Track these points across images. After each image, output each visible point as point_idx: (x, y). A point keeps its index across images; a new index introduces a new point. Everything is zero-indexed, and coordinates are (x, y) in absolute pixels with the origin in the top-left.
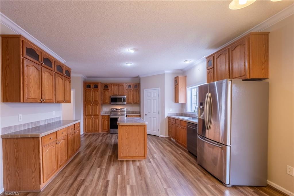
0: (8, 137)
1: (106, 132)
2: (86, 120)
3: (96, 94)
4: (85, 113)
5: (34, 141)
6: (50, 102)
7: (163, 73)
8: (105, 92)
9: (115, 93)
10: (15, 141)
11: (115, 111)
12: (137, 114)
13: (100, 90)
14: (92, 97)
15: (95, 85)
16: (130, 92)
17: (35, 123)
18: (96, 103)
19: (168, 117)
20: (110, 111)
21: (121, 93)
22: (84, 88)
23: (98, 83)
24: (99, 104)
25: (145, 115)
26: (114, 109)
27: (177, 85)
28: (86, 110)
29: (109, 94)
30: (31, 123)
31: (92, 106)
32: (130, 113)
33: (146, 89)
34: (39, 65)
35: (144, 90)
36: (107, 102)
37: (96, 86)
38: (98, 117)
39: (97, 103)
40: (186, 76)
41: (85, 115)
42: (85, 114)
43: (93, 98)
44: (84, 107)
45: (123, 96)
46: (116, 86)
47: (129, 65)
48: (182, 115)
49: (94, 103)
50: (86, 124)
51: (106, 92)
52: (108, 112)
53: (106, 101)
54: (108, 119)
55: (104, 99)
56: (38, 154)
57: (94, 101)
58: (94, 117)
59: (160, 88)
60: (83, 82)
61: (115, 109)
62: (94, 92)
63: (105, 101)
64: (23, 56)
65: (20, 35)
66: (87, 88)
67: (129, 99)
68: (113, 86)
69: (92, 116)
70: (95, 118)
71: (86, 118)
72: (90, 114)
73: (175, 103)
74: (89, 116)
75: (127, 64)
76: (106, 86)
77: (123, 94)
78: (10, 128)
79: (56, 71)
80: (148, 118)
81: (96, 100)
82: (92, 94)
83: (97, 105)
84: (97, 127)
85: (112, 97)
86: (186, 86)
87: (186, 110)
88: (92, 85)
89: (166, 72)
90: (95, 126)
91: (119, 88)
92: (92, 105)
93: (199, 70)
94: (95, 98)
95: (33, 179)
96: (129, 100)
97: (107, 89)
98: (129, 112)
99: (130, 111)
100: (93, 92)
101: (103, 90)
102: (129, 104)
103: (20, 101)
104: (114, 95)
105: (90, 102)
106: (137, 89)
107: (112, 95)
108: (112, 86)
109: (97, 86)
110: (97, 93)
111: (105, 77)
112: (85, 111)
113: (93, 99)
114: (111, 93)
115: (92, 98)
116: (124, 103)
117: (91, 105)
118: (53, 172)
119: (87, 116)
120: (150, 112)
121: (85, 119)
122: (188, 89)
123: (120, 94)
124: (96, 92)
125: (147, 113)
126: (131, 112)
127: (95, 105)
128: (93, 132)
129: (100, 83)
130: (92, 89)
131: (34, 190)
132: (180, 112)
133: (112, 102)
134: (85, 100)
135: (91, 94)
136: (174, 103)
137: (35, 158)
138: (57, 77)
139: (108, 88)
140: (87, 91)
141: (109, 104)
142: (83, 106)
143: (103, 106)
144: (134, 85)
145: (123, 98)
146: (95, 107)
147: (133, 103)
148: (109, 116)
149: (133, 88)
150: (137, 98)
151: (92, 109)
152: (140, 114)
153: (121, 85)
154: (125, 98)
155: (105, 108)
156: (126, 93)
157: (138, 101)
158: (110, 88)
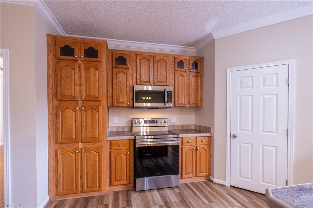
1: (122, 187)
2: (60, 157)
3: (92, 77)
4: (56, 134)
8: (117, 74)
9: (144, 78)
13: (104, 64)
14: (80, 85)
15: (90, 48)
16: (181, 78)
18: (92, 103)
21: (159, 80)
22: (51, 55)
23: (98, 44)
24: (101, 108)
25: (231, 136)
28: (59, 125)
29: (129, 80)
31: (79, 113)
33: (236, 69)
35: (229, 71)
36: (124, 103)
37: (92, 53)
38: (98, 145)
39: (95, 104)
41: (56, 142)
43: (83, 87)
44: (51, 117)
45: (165, 87)
46: (148, 60)
49: (87, 103)
50: (60, 170)
51: (121, 74)
52: (124, 127)
53: (121, 100)
54: (129, 150)
55: (115, 94)
57: (86, 96)
58: (86, 145)
62: (87, 69)
63: (118, 99)
66: (62, 57)
67: (178, 96)
68: (140, 60)
69: (81, 145)
70: (88, 151)
71: (59, 151)
72: (74, 136)
74: (70, 145)
76: (121, 60)
77: (166, 82)
81: (92, 93)
82: (80, 77)
83: (96, 109)
84: (94, 176)
85: (136, 89)
88: (79, 49)
90: (90, 174)
91: (155, 66)
92: (80, 109)
94: (88, 89)
96: (180, 98)
97: (124, 66)
98: (174, 126)
100: (83, 71)
101: (113, 67)
102: (181, 108)
105: (73, 99)
106: (198, 72)
107: (137, 85)
108: (138, 61)
109: (97, 52)
110: (95, 75)
112: (56, 129)
113: (83, 92)
114: (134, 78)
115: (78, 87)
116: (168, 105)
117: (75, 110)
119: (62, 143)
121: (56, 156)
123: (158, 82)
124: (92, 70)
125: (238, 132)
126: (177, 126)
128: (82, 192)
129: (105, 45)
130: (80, 62)
134: (56, 95)
135: (78, 75)
139: (125, 64)
140: (62, 64)
141: (129, 106)
142: (49, 114)
143: (110, 113)
144: (191, 62)
145: (166, 94)
146: (89, 116)
147: (189, 104)
148: (132, 142)
149: (189, 69)
150: (197, 95)
151: (79, 121)
152: (210, 132)
153: (160, 59)
154: (172, 92)
155: (115, 118)
156: (173, 81)
157: (199, 101)
158: (130, 64)
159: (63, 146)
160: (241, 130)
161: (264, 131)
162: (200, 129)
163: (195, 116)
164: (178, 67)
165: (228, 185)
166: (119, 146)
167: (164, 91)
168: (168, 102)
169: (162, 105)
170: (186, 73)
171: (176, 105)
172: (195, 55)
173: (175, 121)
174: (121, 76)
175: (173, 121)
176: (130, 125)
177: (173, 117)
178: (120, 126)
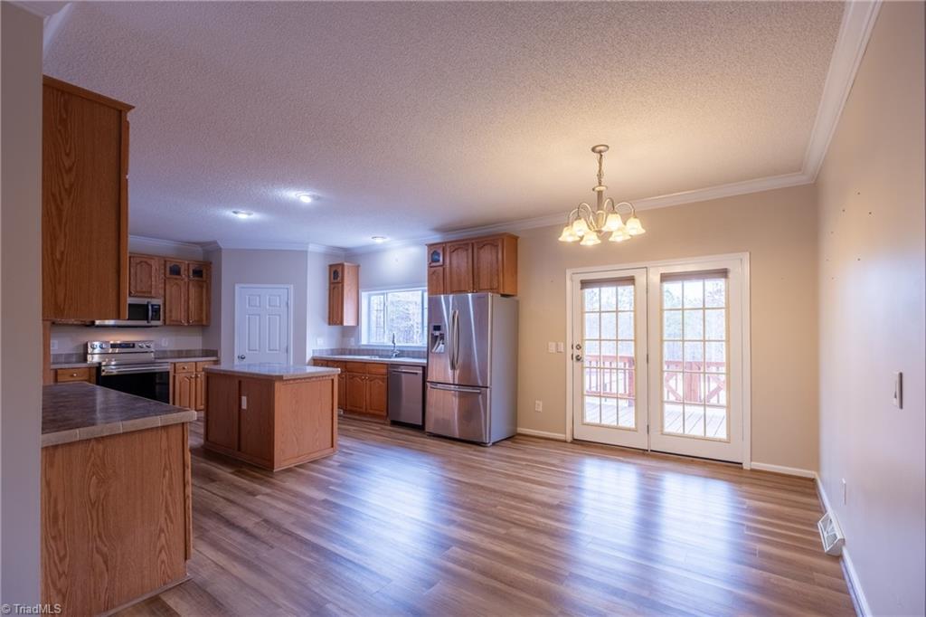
0: (74, 440)
5: (168, 438)
7: (305, 249)
10: (93, 450)
12: (195, 357)
16: (174, 287)
19: (314, 360)
21: (138, 289)
25: (240, 357)
27: (338, 283)
32: (169, 354)
33: (244, 285)
35: (237, 287)
40: (358, 266)
45: (149, 300)
48: (343, 352)
52: (70, 355)
54: (89, 380)
56: (181, 471)
59: (292, 286)
67: (171, 311)
73: (330, 324)
75: (235, 212)
77: (151, 292)
86: (358, 287)
87: (358, 339)
89: (312, 248)
91: (132, 271)
93: (397, 260)
95: (163, 552)
96: (174, 314)
98: (165, 352)
99: (168, 349)
102: (176, 326)
106: (203, 281)
116: (154, 323)
120: (257, 349)
122: (364, 295)
123: (137, 292)
125: (246, 352)
126: (171, 351)
131: (165, 584)
132: (338, 347)
136: (326, 326)
137: (170, 486)
144: (192, 268)
145: (150, 307)
147: (188, 322)
148: (94, 371)
149: (189, 276)
150: (201, 310)
152: (217, 356)
153: (141, 262)
154: (159, 306)
156: (162, 292)
157: (204, 318)
160: (249, 350)
161: (270, 350)
162: (207, 353)
163: (201, 337)
164: (171, 274)
166: (72, 376)
167: (147, 305)
168: (152, 319)
169: (144, 323)
170: (182, 282)
171: (167, 323)
172: (201, 259)
173: (166, 345)
175: (163, 345)
176: (82, 351)
177: (164, 339)
178: (61, 355)
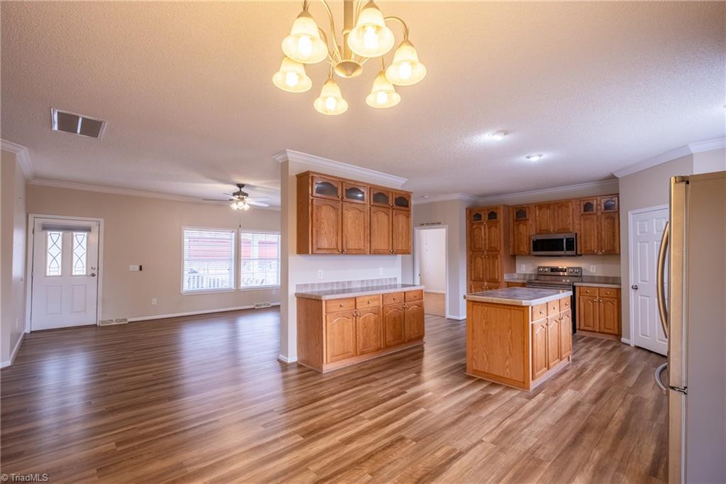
2: (473, 290)
3: (493, 233)
4: (471, 274)
5: (318, 305)
6: (359, 252)
7: (688, 153)
8: (518, 225)
9: (544, 227)
11: (547, 273)
13: (502, 222)
14: (485, 240)
15: (491, 213)
16: (589, 222)
17: (343, 283)
18: (493, 253)
20: (536, 273)
21: (560, 227)
22: (468, 221)
23: (497, 208)
24: (499, 256)
25: (633, 288)
26: (544, 268)
29: (529, 231)
30: (337, 283)
31: (484, 260)
32: (597, 280)
33: (636, 211)
34: (338, 201)
35: (630, 213)
36: (524, 252)
37: (493, 215)
38: (498, 285)
39: (495, 253)
41: (471, 280)
42: (471, 277)
43: (487, 241)
45: (565, 234)
46: (548, 208)
47: (535, 159)
49: (489, 253)
51: (521, 226)
52: (530, 275)
53: (522, 249)
55: (516, 244)
57: (489, 248)
58: (490, 284)
60: (467, 209)
61: (547, 267)
62: (489, 228)
63: (519, 248)
64: (312, 196)
65: (308, 171)
66: (475, 222)
67: (585, 243)
69: (486, 283)
72: (481, 276)
74: (479, 283)
75: (528, 158)
76: (520, 213)
77: (569, 229)
78: (306, 285)
79: (372, 203)
80: (643, 297)
81: (493, 245)
82: (485, 234)
83: (495, 257)
85: (534, 238)
88: (485, 214)
91: (556, 214)
92: (485, 257)
94: (490, 243)
97: (524, 218)
100: (487, 230)
101: (514, 221)
103: (307, 253)
104: (541, 232)
105: (480, 250)
106: (614, 213)
107: (537, 234)
108: (538, 212)
109: (496, 214)
110: (495, 231)
111: (512, 192)
113: (487, 245)
114: (534, 229)
115: (483, 242)
116: (569, 253)
117: (482, 258)
118: (345, 355)
119: (474, 281)
120: (647, 279)
123: (559, 230)
124: (493, 228)
125: (639, 283)
126: (599, 277)
127: (491, 259)
129: (502, 207)
130: (485, 223)
131: (318, 368)
133: (534, 250)
134: (471, 247)
135: (483, 231)
138: (374, 213)
139: (525, 216)
140: (474, 227)
141: (529, 254)
142: (467, 261)
143: (517, 261)
144: (603, 201)
145: (565, 241)
146: (491, 262)
147: (601, 251)
149: (601, 211)
150: (614, 239)
151: (485, 266)
152: (619, 284)
153: (562, 206)
154: (573, 238)
155: (522, 266)
156: (578, 227)
157: (617, 247)
158: (530, 217)
159: (475, 283)
160: (641, 281)
164: (585, 211)
165: (632, 345)
167: (563, 239)
168: (567, 250)
169: (562, 253)
170: (596, 216)
171: (583, 253)
173: (595, 271)
174: (522, 228)
177: (592, 267)
178: (527, 274)
